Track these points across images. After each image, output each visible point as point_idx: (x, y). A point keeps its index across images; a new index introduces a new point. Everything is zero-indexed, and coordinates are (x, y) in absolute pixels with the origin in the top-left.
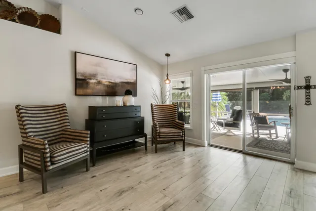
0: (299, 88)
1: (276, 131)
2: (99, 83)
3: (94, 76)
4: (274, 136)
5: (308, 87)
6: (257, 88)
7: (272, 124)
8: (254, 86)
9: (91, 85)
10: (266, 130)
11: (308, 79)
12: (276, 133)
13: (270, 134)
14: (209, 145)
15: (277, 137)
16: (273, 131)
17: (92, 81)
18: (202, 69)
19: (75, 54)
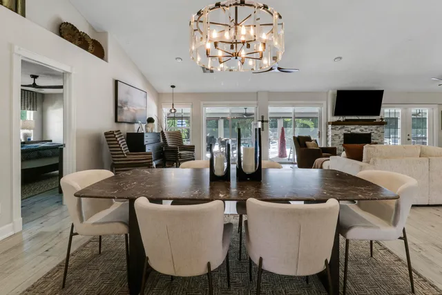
2: (129, 110)
3: (126, 103)
5: (263, 121)
9: (125, 113)
11: (263, 117)
17: (125, 108)
18: (202, 103)
19: (116, 82)
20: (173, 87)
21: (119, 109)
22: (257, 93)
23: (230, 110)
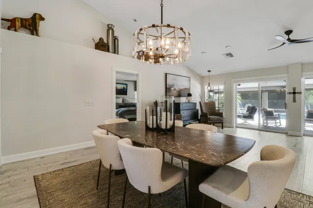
0: (290, 93)
1: (280, 121)
2: (175, 89)
3: (173, 85)
4: (278, 124)
5: (294, 93)
6: (266, 91)
7: (277, 116)
8: (264, 89)
9: (172, 91)
10: (273, 120)
11: (294, 89)
12: (280, 122)
13: (276, 123)
14: (236, 127)
15: (281, 125)
16: (278, 121)
17: (172, 89)
18: (233, 80)
19: (166, 74)
20: (209, 71)
21: (167, 89)
22: (288, 66)
23: (259, 85)
